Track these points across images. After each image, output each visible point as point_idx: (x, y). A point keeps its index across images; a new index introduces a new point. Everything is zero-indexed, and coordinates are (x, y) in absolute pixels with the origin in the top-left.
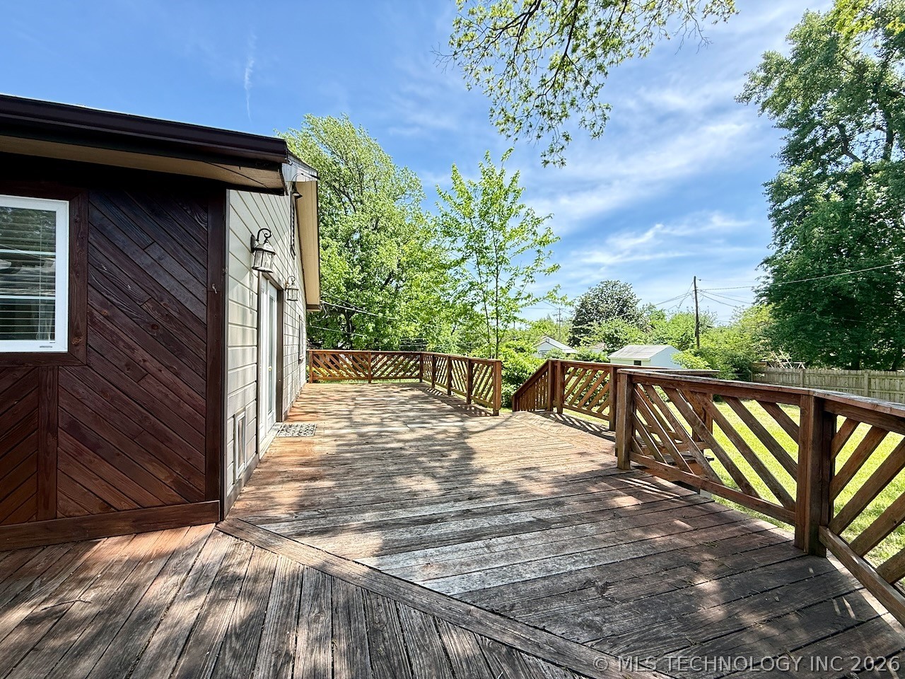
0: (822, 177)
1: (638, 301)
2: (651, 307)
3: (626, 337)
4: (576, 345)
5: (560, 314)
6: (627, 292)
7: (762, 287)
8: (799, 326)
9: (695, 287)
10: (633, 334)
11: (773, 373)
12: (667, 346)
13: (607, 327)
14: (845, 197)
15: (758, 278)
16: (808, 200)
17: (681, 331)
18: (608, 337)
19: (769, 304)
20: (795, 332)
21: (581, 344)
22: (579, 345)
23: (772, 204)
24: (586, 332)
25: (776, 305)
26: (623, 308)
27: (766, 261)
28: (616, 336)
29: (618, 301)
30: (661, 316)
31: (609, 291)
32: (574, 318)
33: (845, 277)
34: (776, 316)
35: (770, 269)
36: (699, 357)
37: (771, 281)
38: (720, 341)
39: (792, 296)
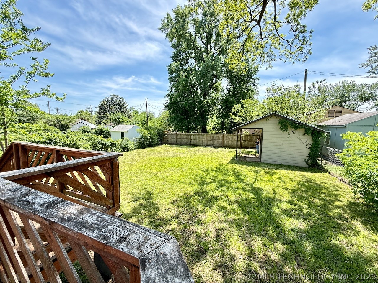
0: (182, 69)
1: (127, 105)
2: (133, 108)
3: (122, 121)
4: (99, 124)
5: (91, 108)
6: (123, 101)
7: (166, 104)
8: (175, 118)
9: (146, 101)
10: (125, 119)
11: (169, 135)
12: (135, 125)
13: (113, 116)
14: (186, 77)
15: (165, 101)
16: (178, 76)
17: (143, 119)
18: (114, 121)
19: (168, 110)
20: (174, 121)
21: (102, 123)
22: (101, 124)
23: (169, 74)
24: (104, 117)
25: (170, 111)
26: (121, 108)
27: (167, 95)
28: (118, 120)
29: (119, 104)
30: (136, 112)
31: (115, 99)
32: (98, 111)
33: (186, 103)
34: (170, 115)
35: (168, 98)
36: (146, 130)
37: (169, 102)
38: (155, 123)
39: (174, 108)
